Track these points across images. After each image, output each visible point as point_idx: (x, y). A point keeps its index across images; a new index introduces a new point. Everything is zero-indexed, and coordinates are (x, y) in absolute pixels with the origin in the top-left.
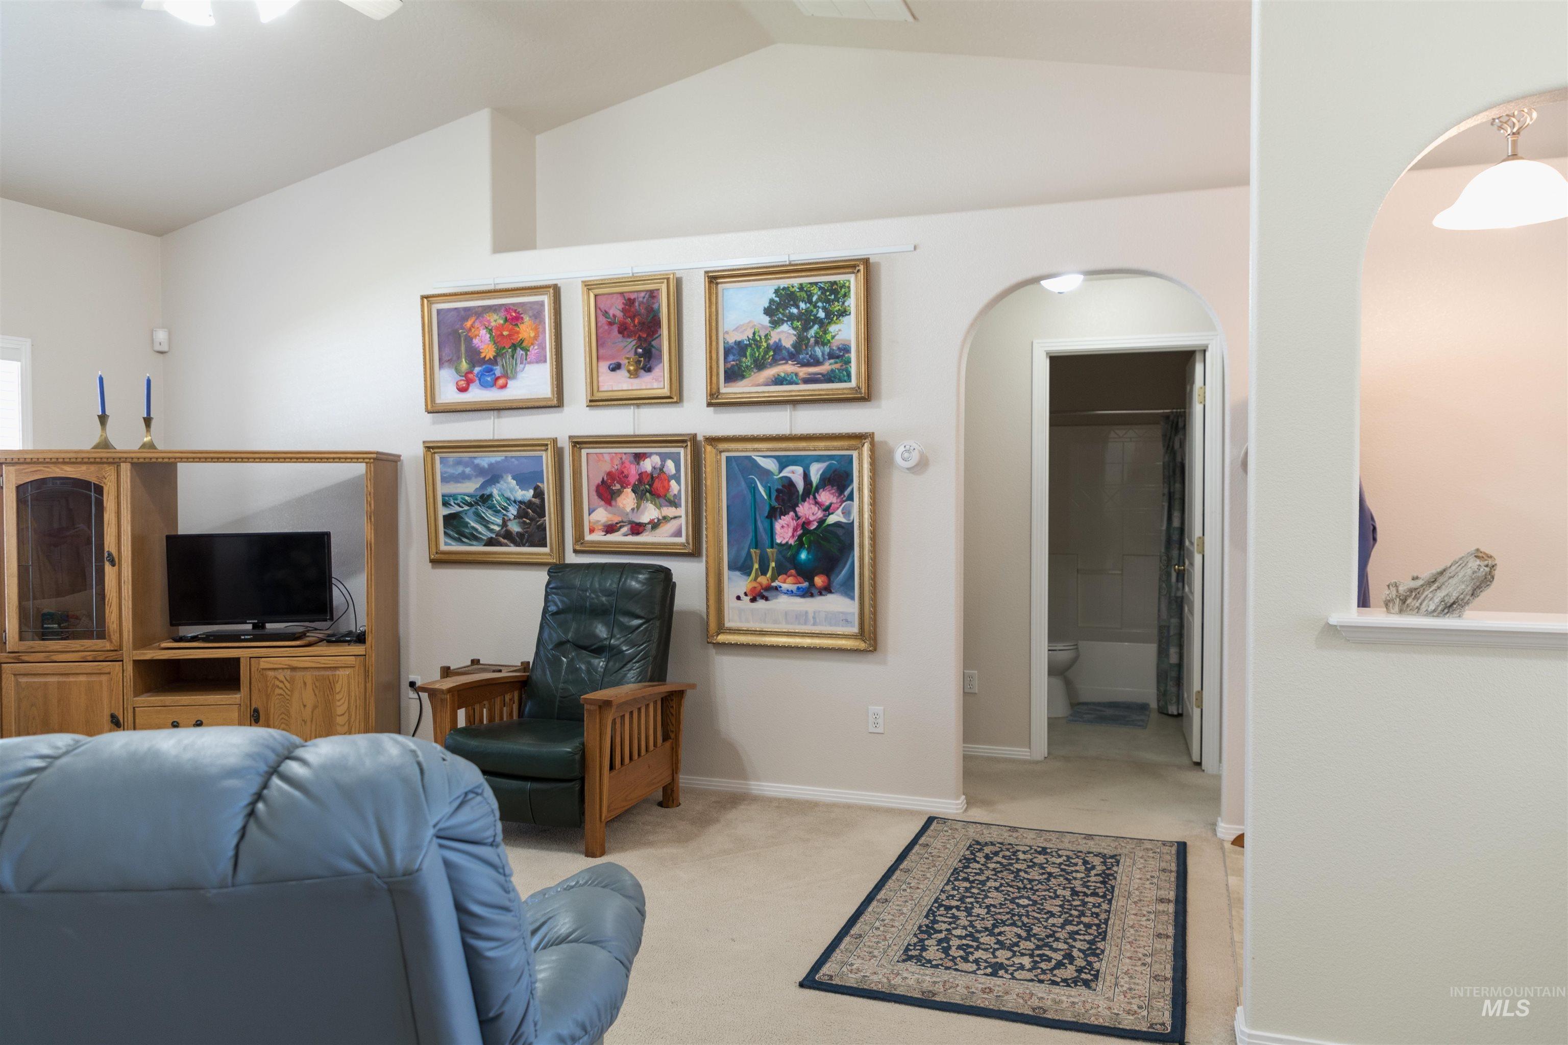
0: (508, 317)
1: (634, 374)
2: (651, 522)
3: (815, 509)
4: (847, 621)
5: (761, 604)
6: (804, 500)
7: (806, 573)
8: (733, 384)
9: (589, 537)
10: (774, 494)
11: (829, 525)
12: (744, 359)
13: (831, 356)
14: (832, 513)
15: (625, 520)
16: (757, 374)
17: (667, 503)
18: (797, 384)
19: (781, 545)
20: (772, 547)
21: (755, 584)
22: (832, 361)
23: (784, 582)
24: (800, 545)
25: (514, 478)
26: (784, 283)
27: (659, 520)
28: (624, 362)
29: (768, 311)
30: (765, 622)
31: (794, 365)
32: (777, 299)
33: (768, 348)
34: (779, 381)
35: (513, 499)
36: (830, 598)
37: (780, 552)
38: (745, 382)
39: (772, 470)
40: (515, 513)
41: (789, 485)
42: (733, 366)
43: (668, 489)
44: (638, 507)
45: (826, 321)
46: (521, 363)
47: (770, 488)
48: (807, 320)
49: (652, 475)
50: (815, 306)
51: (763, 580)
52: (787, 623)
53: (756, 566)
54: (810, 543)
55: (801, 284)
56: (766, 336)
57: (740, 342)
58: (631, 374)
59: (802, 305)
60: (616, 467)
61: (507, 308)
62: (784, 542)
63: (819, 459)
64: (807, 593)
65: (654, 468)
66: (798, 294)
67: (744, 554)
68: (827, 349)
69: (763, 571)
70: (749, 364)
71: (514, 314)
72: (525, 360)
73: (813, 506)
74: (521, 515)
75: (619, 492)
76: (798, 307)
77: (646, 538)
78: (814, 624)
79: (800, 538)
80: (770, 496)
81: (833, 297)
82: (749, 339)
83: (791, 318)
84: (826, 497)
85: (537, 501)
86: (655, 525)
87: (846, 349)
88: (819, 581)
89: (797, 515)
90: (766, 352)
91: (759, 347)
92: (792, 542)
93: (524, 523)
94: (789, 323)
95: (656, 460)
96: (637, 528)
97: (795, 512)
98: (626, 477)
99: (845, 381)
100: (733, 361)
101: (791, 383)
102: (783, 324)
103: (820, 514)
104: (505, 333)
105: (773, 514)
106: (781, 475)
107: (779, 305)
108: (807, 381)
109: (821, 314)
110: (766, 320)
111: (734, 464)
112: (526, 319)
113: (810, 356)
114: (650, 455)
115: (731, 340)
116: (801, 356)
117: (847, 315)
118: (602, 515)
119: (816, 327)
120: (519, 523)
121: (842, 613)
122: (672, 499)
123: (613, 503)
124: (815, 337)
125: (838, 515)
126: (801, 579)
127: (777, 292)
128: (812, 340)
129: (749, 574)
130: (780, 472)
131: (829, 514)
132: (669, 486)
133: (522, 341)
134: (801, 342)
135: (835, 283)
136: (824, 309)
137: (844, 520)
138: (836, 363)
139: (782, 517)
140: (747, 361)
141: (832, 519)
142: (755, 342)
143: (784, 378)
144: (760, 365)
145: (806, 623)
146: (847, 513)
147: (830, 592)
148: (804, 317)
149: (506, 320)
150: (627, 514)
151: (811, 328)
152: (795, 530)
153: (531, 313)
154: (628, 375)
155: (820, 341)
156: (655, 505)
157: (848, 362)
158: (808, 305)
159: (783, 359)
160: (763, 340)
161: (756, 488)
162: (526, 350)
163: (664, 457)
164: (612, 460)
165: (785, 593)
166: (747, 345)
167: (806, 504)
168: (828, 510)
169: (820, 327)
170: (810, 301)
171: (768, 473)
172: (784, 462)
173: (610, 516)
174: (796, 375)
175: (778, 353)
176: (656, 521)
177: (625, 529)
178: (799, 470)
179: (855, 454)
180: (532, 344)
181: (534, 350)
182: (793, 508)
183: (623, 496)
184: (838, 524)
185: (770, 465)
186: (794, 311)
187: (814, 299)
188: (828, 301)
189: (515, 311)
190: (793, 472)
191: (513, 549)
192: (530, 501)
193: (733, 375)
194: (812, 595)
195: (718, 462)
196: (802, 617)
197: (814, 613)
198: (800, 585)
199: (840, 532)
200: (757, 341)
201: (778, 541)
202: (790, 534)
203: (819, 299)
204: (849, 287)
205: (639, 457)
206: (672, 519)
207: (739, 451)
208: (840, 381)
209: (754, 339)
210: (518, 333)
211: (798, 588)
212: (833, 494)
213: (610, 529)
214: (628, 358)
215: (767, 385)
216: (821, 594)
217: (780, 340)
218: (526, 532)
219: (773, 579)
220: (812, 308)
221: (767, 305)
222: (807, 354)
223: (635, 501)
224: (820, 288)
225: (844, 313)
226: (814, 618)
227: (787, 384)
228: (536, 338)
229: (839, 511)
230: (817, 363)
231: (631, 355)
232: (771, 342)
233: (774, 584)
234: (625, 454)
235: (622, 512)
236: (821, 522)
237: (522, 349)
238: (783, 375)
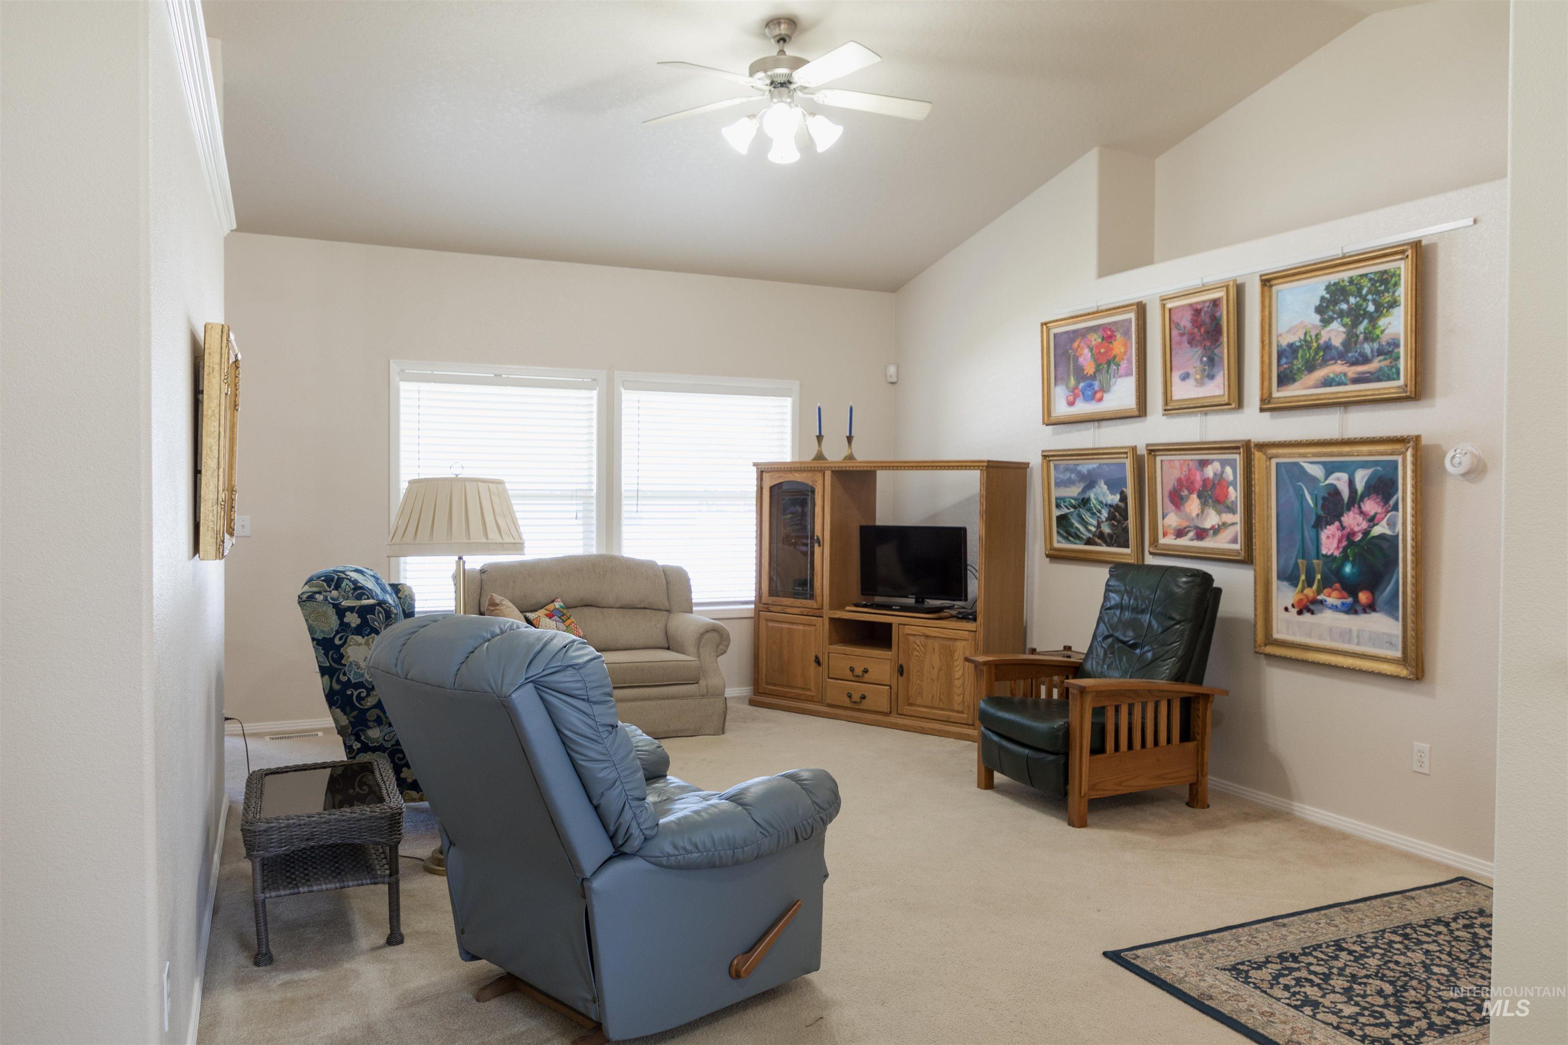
0: (1105, 336)
1: (1200, 383)
2: (1213, 528)
3: (1360, 519)
4: (1391, 643)
5: (1307, 617)
6: (1349, 510)
7: (1350, 588)
8: (1284, 388)
9: (1162, 541)
10: (1320, 502)
11: (1374, 537)
12: (1295, 362)
13: (1380, 352)
14: (1377, 524)
15: (1191, 525)
16: (1307, 377)
17: (1226, 510)
18: (1345, 384)
19: (1325, 556)
20: (1318, 558)
21: (1301, 596)
22: (1381, 358)
23: (1329, 596)
24: (1345, 558)
25: (1105, 484)
26: (1334, 278)
27: (1219, 526)
28: (1191, 371)
29: (1319, 310)
30: (1310, 637)
31: (1343, 364)
32: (1328, 296)
33: (1319, 348)
34: (1327, 382)
35: (1104, 502)
36: (1374, 616)
37: (1325, 563)
38: (1296, 385)
39: (1319, 477)
40: (1106, 515)
41: (1335, 492)
42: (1285, 369)
43: (1226, 495)
44: (1202, 511)
45: (1376, 315)
46: (1114, 377)
47: (1316, 495)
48: (1357, 315)
49: (1213, 481)
50: (1365, 300)
51: (1310, 592)
52: (1332, 640)
53: (1303, 577)
54: (1355, 555)
55: (1351, 278)
56: (1317, 335)
57: (1292, 344)
58: (1198, 383)
59: (1352, 300)
60: (1184, 473)
61: (1103, 327)
62: (1329, 553)
63: (1365, 465)
64: (1351, 610)
65: (1215, 474)
66: (1348, 288)
67: (1292, 563)
68: (1376, 345)
69: (1309, 583)
70: (1300, 366)
71: (1109, 333)
72: (1117, 375)
73: (1357, 516)
74: (1111, 518)
75: (1188, 498)
76: (1347, 302)
77: (1208, 543)
78: (1358, 644)
79: (1345, 549)
80: (1316, 504)
81: (1383, 287)
82: (1301, 340)
83: (1341, 314)
84: (1371, 506)
85: (1122, 505)
86: (1216, 530)
87: (1395, 344)
88: (1363, 597)
89: (1342, 525)
90: (1316, 353)
91: (1310, 348)
92: (1337, 553)
93: (1113, 525)
94: (1339, 320)
95: (1217, 466)
96: (1201, 534)
97: (1340, 522)
98: (1192, 483)
99: (1394, 379)
100: (1286, 364)
101: (1340, 384)
102: (1333, 321)
103: (1365, 525)
104: (1102, 351)
105: (1320, 524)
106: (1328, 482)
107: (1329, 301)
108: (1355, 381)
109: (1371, 308)
110: (1316, 319)
111: (1283, 471)
112: (1118, 336)
113: (1359, 354)
114: (1213, 461)
115: (1284, 342)
116: (1350, 355)
117: (1397, 306)
118: (1173, 520)
119: (1366, 322)
120: (1109, 525)
121: (1386, 634)
122: (1230, 505)
123: (1182, 508)
124: (1365, 333)
125: (1383, 527)
126: (1345, 594)
127: (1327, 288)
128: (1361, 337)
129: (1296, 586)
130: (1326, 478)
131: (1374, 525)
132: (1228, 493)
133: (1115, 357)
134: (1350, 341)
135: (1385, 272)
136: (1374, 301)
137: (1388, 532)
138: (1385, 359)
139: (1328, 527)
140: (1298, 363)
141: (1377, 531)
142: (1307, 343)
143: (1332, 379)
144: (1311, 367)
145: (1350, 642)
146: (1392, 524)
147: (1374, 610)
148: (1353, 313)
149: (1103, 339)
150: (1193, 519)
151: (1361, 322)
152: (1340, 541)
153: (1122, 331)
154: (1195, 383)
155: (1369, 337)
156: (1216, 511)
157: (1398, 358)
158: (1358, 299)
159: (1333, 358)
160: (1314, 340)
161: (1303, 496)
162: (1118, 365)
163: (1223, 463)
164: (1181, 465)
165: (1330, 608)
166: (1299, 347)
167: (1351, 513)
168: (1373, 520)
169: (1370, 322)
170: (1359, 294)
171: (1314, 479)
172: (1331, 469)
173: (1180, 520)
174: (1345, 375)
175: (1327, 353)
176: (1216, 527)
177: (1191, 534)
178: (1344, 476)
179: (1399, 459)
180: (1123, 359)
181: (1124, 364)
182: (1338, 517)
183: (1189, 502)
184: (1382, 537)
185: (1316, 471)
186: (1344, 306)
187: (1364, 291)
188: (1378, 293)
189: (1110, 330)
190: (1338, 479)
191: (1105, 548)
192: (1117, 505)
193: (1285, 379)
194: (1356, 612)
195: (1268, 468)
196: (1346, 635)
197: (1358, 631)
198: (1345, 601)
199: (1385, 545)
200: (1308, 342)
201: (1324, 552)
202: (1335, 545)
203: (1369, 292)
204: (1399, 275)
205: (1204, 464)
206: (1230, 525)
207: (1287, 457)
208: (1389, 379)
209: (1305, 341)
210: (1112, 349)
211: (1343, 604)
212: (1377, 503)
213: (1180, 533)
214: (1195, 367)
215: (1316, 387)
216: (1365, 612)
217: (1330, 339)
218: (1115, 533)
219: (1319, 592)
220: (1361, 302)
221: (1317, 303)
222: (1356, 352)
223: (1200, 507)
224: (1371, 280)
225: (1394, 304)
226: (1358, 637)
227: (1336, 385)
228: (1125, 353)
229: (1384, 522)
230: (1365, 360)
231: (1198, 364)
232: (1322, 341)
233: (1319, 597)
234: (1192, 460)
235: (1188, 518)
236: (1366, 533)
237: (1115, 364)
238: (1332, 375)
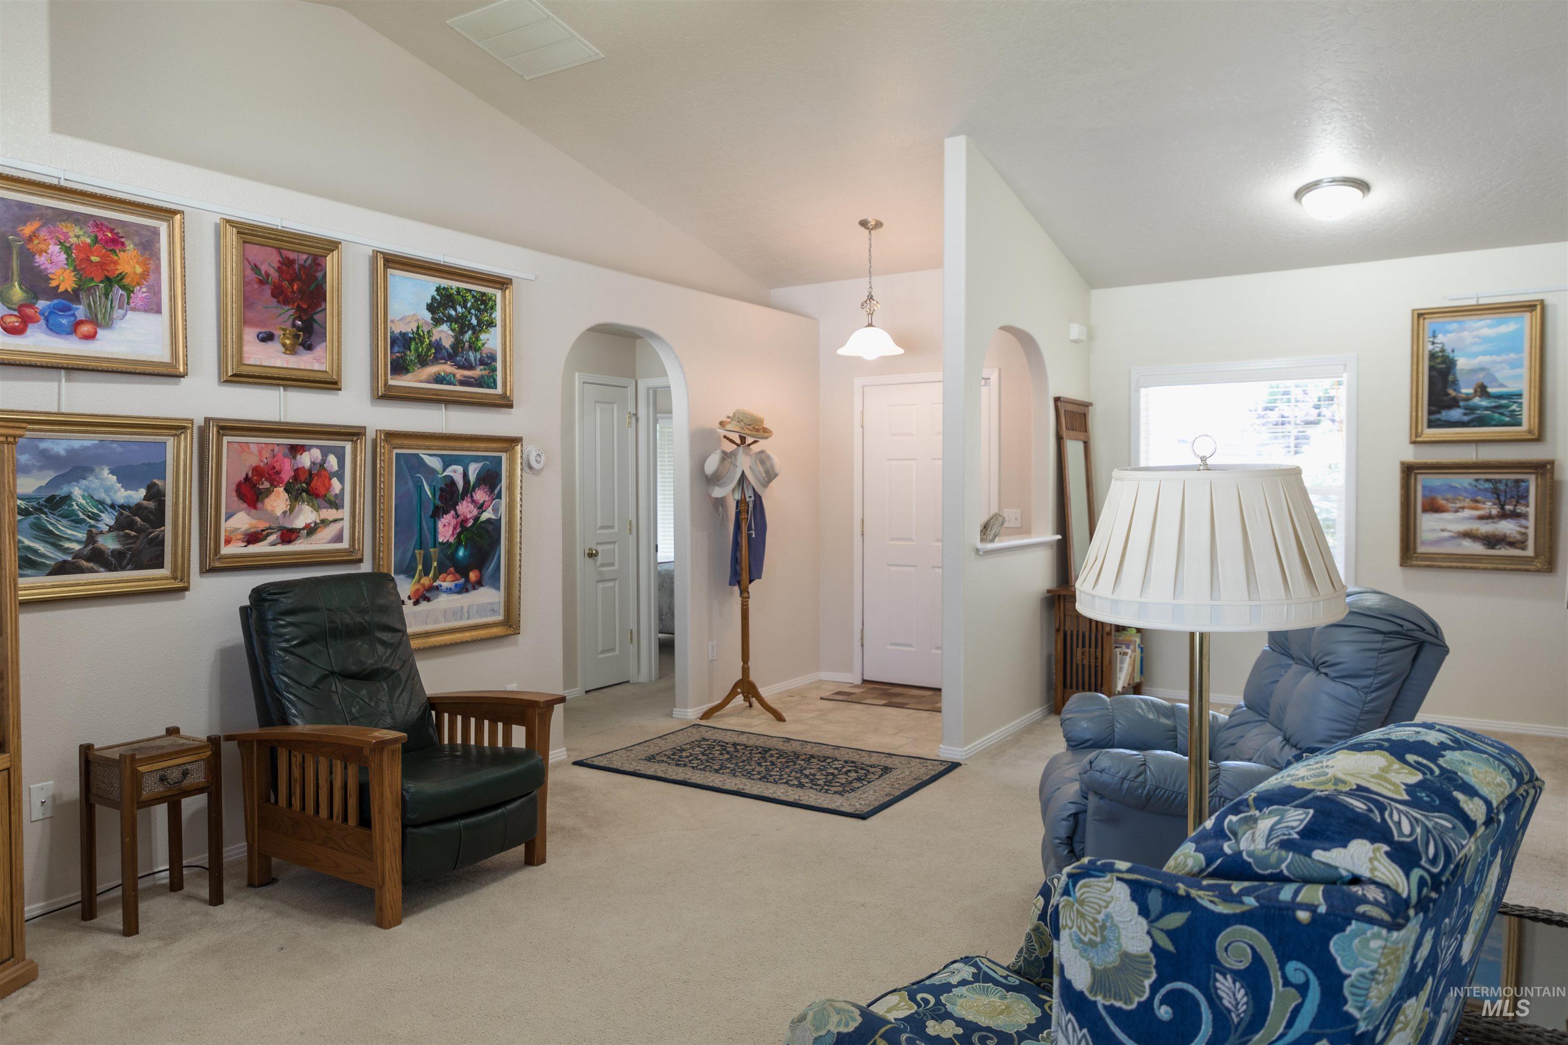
0: (100, 236)
1: (290, 350)
2: (307, 526)
3: (471, 507)
4: (493, 611)
5: (424, 605)
6: (463, 499)
7: (462, 570)
8: (398, 377)
9: (225, 550)
10: (438, 493)
11: (482, 522)
12: (408, 353)
13: (482, 362)
14: (485, 511)
15: (273, 526)
16: (420, 370)
17: (328, 505)
18: (455, 385)
19: (442, 544)
20: (435, 547)
21: (418, 586)
22: (482, 367)
23: (444, 581)
24: (459, 542)
25: (112, 472)
26: (445, 283)
27: (316, 524)
28: (278, 333)
29: (430, 308)
30: (426, 624)
31: (452, 366)
32: (438, 297)
33: (431, 345)
34: (439, 379)
35: (109, 502)
36: (482, 591)
37: (441, 551)
38: (409, 376)
39: (437, 469)
40: (112, 523)
41: (451, 483)
42: (398, 357)
43: (329, 487)
44: (292, 510)
45: (477, 328)
46: (120, 307)
47: (434, 486)
48: (462, 324)
49: (310, 471)
50: (470, 313)
51: (426, 581)
52: (446, 620)
53: (420, 567)
54: (467, 539)
55: (458, 288)
56: (429, 332)
57: (404, 334)
58: (286, 349)
59: (459, 309)
60: (265, 461)
61: (99, 224)
62: (445, 541)
63: (476, 459)
64: (463, 589)
65: (313, 463)
66: (456, 297)
67: (409, 555)
68: (478, 356)
69: (426, 572)
70: (413, 358)
71: (110, 235)
72: (127, 304)
73: (470, 504)
74: (120, 526)
75: (268, 492)
76: (455, 310)
77: (300, 546)
78: (468, 618)
79: (459, 535)
80: (434, 495)
81: (483, 307)
82: (413, 333)
83: (450, 319)
84: (480, 495)
85: (151, 505)
86: (311, 530)
87: (493, 358)
88: (473, 576)
89: (456, 514)
90: (428, 350)
91: (422, 343)
92: (452, 540)
93: (127, 536)
94: (448, 324)
95: (316, 454)
96: (288, 535)
97: (456, 511)
98: (278, 473)
99: (492, 388)
100: (398, 352)
101: (450, 383)
102: (443, 323)
103: (475, 512)
104: (94, 259)
105: (437, 513)
106: (445, 474)
107: (439, 303)
108: (463, 383)
109: (474, 321)
110: (428, 316)
111: (402, 462)
112: (130, 246)
113: (465, 359)
114: (311, 447)
115: (397, 331)
116: (458, 359)
117: (493, 326)
118: (242, 521)
119: (470, 332)
120: (118, 536)
121: (490, 603)
122: (333, 499)
123: (259, 505)
124: (469, 342)
125: (489, 513)
126: (458, 576)
127: (438, 289)
128: (467, 344)
129: (413, 577)
130: (444, 471)
131: (483, 512)
132: (330, 485)
133: (121, 277)
134: (457, 344)
135: (484, 294)
136: (476, 316)
137: (493, 517)
138: (485, 369)
139: (445, 516)
140: (411, 355)
141: (485, 516)
142: (418, 336)
143: (444, 377)
144: (423, 362)
145: (461, 619)
146: (496, 510)
147: (481, 585)
148: (460, 321)
149: (96, 240)
150: (277, 518)
151: (466, 332)
152: (455, 528)
153: (136, 239)
154: (283, 349)
155: (473, 347)
156: (313, 506)
157: (495, 370)
158: (464, 310)
159: (443, 358)
160: (426, 336)
161: (422, 487)
162: (129, 290)
163: (325, 451)
164: (260, 452)
165: (445, 592)
166: (411, 338)
167: (465, 502)
168: (481, 508)
169: (474, 333)
170: (465, 306)
171: (433, 471)
172: (448, 462)
173: (254, 522)
174: (454, 375)
175: (438, 353)
176: (313, 525)
177: (273, 538)
178: (460, 469)
179: (504, 456)
180: (138, 284)
181: (141, 293)
182: (454, 506)
183: (272, 497)
184: (489, 521)
185: (434, 463)
186: (453, 313)
187: (469, 305)
188: (479, 310)
189: (112, 231)
190: (455, 471)
191: (105, 575)
192: (139, 506)
193: (399, 367)
194: (467, 591)
195: (390, 458)
196: (458, 613)
197: (469, 607)
198: (457, 582)
199: (490, 528)
200: (421, 336)
201: (440, 540)
202: (451, 532)
203: (473, 306)
204: (495, 301)
205: (295, 450)
206: (331, 522)
207: (407, 447)
208: (489, 387)
209: (418, 333)
210: (116, 263)
211: (456, 585)
212: (485, 492)
213: (253, 538)
214: (284, 330)
215: (429, 382)
216: (474, 588)
217: (440, 339)
218: (129, 549)
219: (435, 579)
220: (466, 313)
221: (429, 301)
222: (463, 357)
223: (288, 502)
224: (473, 296)
225: (491, 324)
226: (468, 612)
227: (446, 384)
228: (144, 276)
229: (490, 509)
230: (471, 367)
231: (288, 325)
232: (433, 339)
233: (435, 584)
234: (278, 445)
235: (272, 516)
236: (477, 518)
237: (123, 288)
238: (443, 374)
